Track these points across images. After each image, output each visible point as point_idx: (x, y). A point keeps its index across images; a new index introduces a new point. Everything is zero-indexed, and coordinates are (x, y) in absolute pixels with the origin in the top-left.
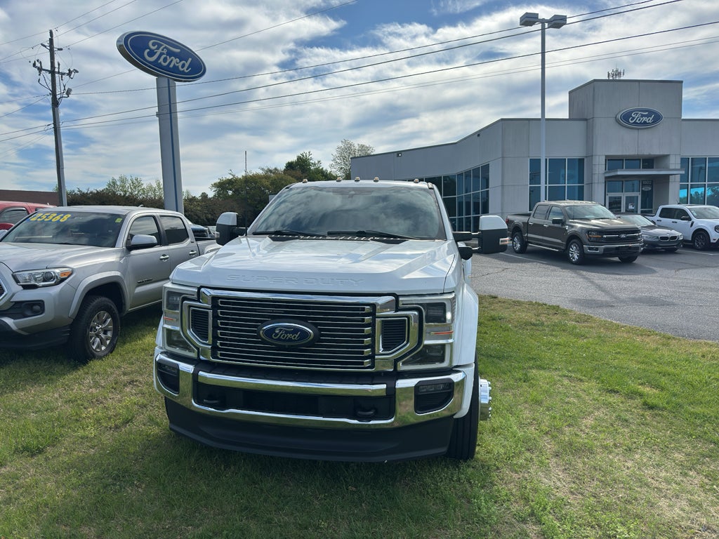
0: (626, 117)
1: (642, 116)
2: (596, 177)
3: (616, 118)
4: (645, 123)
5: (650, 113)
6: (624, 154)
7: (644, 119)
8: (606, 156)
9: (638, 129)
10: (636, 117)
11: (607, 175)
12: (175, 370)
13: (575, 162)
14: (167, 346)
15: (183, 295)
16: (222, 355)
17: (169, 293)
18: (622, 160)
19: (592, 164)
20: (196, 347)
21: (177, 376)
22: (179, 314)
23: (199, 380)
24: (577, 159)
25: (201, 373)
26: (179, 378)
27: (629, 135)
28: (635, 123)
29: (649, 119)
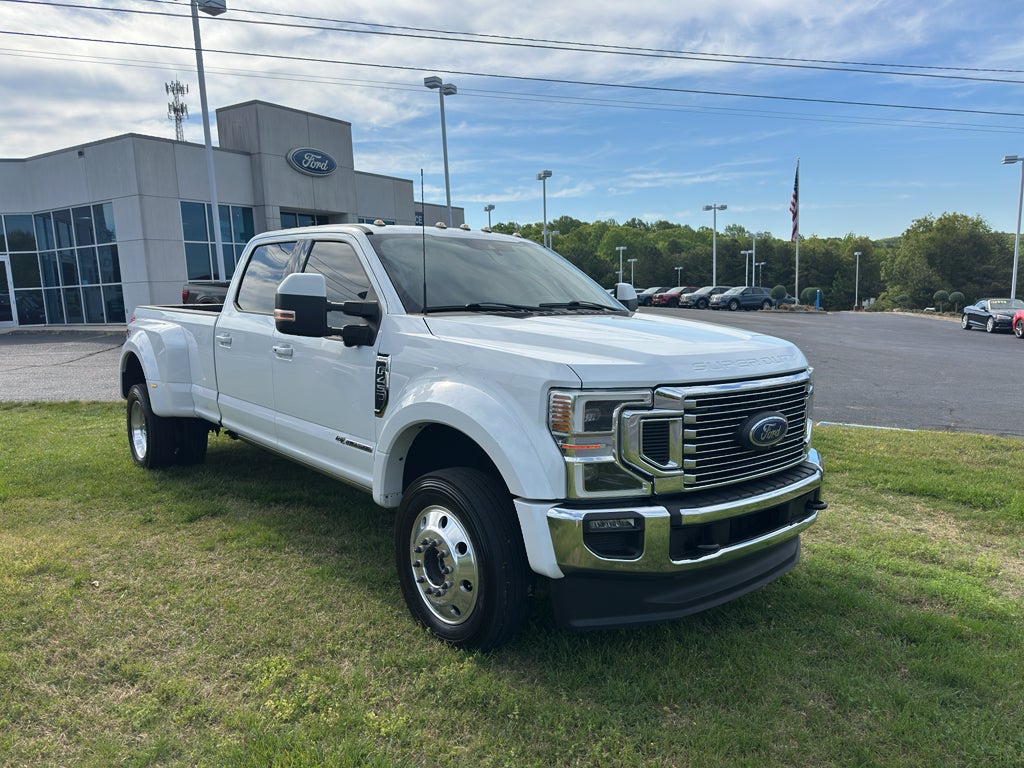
0: (299, 158)
1: (316, 160)
3: (286, 157)
4: (319, 169)
5: (324, 158)
6: (300, 207)
7: (319, 164)
8: (281, 208)
9: (312, 176)
10: (310, 161)
12: (632, 522)
13: (241, 212)
14: (581, 493)
15: (623, 404)
16: (698, 479)
17: (589, 405)
18: (295, 214)
19: (265, 217)
20: (649, 479)
21: (639, 529)
22: (612, 434)
23: (684, 522)
24: (244, 209)
25: (684, 512)
26: (643, 531)
27: (303, 183)
28: (308, 167)
29: (323, 166)
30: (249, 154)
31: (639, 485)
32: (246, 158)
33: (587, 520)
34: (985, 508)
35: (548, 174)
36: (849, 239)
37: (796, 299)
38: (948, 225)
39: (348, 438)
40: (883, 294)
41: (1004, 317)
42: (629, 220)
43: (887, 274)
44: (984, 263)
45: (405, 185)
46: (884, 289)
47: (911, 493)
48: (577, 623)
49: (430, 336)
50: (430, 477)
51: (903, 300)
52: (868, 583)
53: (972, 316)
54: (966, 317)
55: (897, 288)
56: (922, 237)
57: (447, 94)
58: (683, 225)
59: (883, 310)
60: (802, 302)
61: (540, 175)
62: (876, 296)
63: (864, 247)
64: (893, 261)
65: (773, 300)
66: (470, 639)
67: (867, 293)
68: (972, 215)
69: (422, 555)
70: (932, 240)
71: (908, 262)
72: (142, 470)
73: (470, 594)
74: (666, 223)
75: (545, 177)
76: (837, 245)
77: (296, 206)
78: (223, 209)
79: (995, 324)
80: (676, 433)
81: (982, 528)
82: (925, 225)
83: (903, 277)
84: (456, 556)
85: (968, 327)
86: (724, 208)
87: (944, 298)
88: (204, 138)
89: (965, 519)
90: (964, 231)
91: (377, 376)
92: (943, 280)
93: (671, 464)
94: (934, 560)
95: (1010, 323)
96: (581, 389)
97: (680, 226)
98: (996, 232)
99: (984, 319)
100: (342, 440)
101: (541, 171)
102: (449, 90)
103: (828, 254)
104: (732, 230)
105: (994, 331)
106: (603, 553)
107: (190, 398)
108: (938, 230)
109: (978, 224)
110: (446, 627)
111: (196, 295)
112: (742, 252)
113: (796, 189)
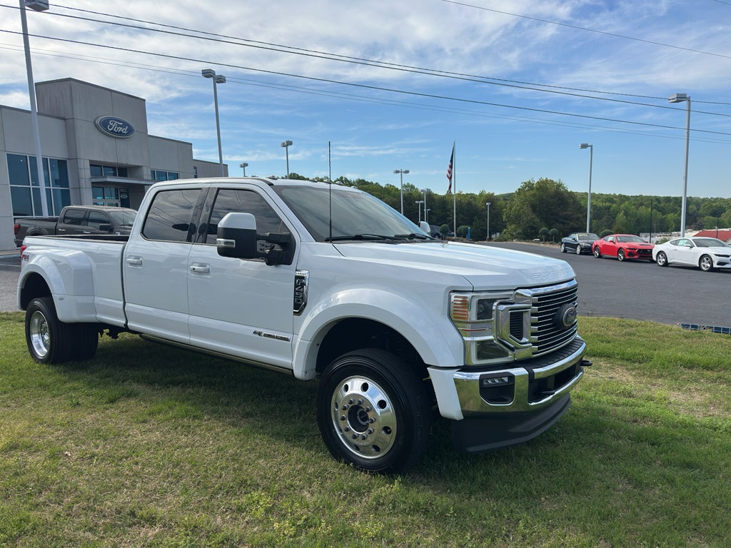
0: (105, 123)
1: (119, 126)
2: (83, 182)
3: (95, 122)
4: (121, 133)
5: (125, 124)
6: (106, 160)
7: (120, 129)
8: (90, 161)
9: (115, 138)
10: (113, 126)
11: (94, 180)
12: (506, 379)
13: (57, 164)
14: (475, 361)
15: (499, 301)
16: (539, 349)
17: (480, 302)
18: (101, 166)
19: (78, 168)
20: (512, 349)
21: (512, 383)
22: (492, 321)
23: (535, 377)
24: (59, 160)
25: (536, 370)
26: (514, 385)
27: (109, 143)
28: (112, 131)
29: (124, 130)
30: (64, 119)
31: (506, 355)
32: (60, 122)
33: (482, 379)
34: (640, 362)
35: (289, 143)
36: (481, 195)
37: (455, 233)
38: (544, 186)
39: (265, 332)
40: (505, 230)
41: (587, 245)
42: (339, 178)
43: (507, 218)
44: (565, 211)
45: (187, 146)
46: (505, 227)
47: (594, 356)
48: (472, 449)
49: (342, 257)
50: (348, 356)
51: (519, 234)
52: (603, 412)
53: (567, 244)
54: (563, 245)
55: (513, 226)
56: (528, 194)
57: (218, 82)
58: (374, 183)
59: (506, 240)
60: (458, 235)
61: (283, 143)
62: (500, 232)
63: (491, 199)
64: (511, 209)
65: (441, 234)
66: (390, 467)
67: (494, 231)
68: (556, 180)
69: (347, 412)
70: (534, 195)
71: (520, 209)
72: (45, 366)
73: (388, 437)
74: (363, 181)
75: (287, 145)
76: (475, 198)
77: (102, 160)
78: (45, 160)
79: (582, 249)
80: (528, 319)
81: (644, 374)
82: (529, 186)
83: (517, 219)
84: (378, 411)
85: (565, 251)
86: (407, 172)
87: (545, 233)
88: (30, 105)
89: (633, 370)
90: (552, 190)
91: (296, 286)
92: (541, 221)
93: (525, 340)
94: (630, 395)
95: (590, 248)
96: (473, 291)
97: (372, 183)
98: (571, 192)
99: (575, 246)
100: (260, 334)
101: (284, 141)
102: (221, 80)
103: (469, 204)
104: (406, 187)
105: (581, 254)
106: (491, 400)
107: (93, 307)
108: (537, 189)
109: (560, 185)
110: (368, 462)
111: (26, 228)
112: (417, 202)
113: (451, 161)
